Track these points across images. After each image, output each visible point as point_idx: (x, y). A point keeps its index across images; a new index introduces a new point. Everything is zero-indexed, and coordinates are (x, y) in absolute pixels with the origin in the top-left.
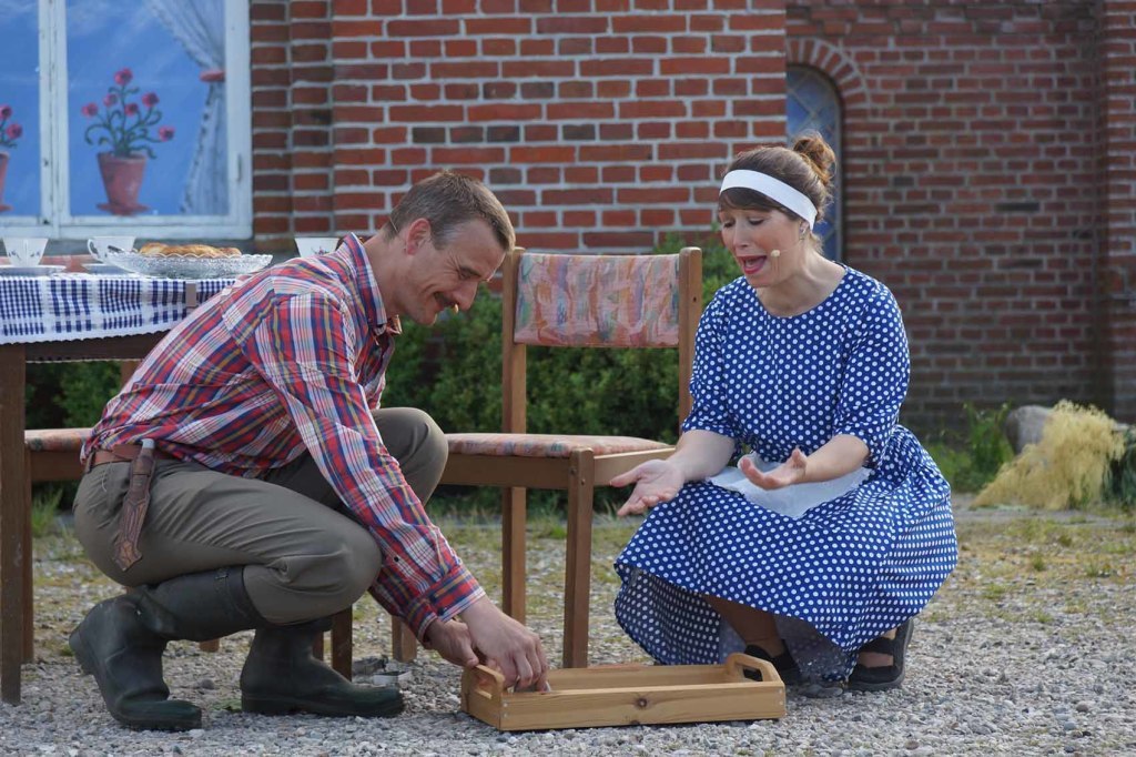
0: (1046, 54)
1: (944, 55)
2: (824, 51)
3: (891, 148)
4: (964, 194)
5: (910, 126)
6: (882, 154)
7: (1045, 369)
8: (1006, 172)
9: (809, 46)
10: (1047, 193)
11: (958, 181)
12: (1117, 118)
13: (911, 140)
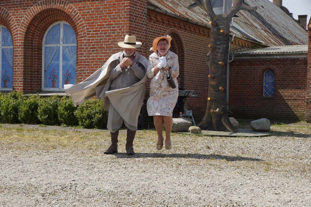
0: (303, 67)
1: (288, 67)
2: (272, 66)
3: (281, 80)
4: (291, 86)
5: (284, 77)
6: (280, 81)
7: (301, 111)
8: (297, 83)
9: (270, 66)
10: (303, 86)
11: (290, 84)
12: (308, 76)
13: (284, 79)
